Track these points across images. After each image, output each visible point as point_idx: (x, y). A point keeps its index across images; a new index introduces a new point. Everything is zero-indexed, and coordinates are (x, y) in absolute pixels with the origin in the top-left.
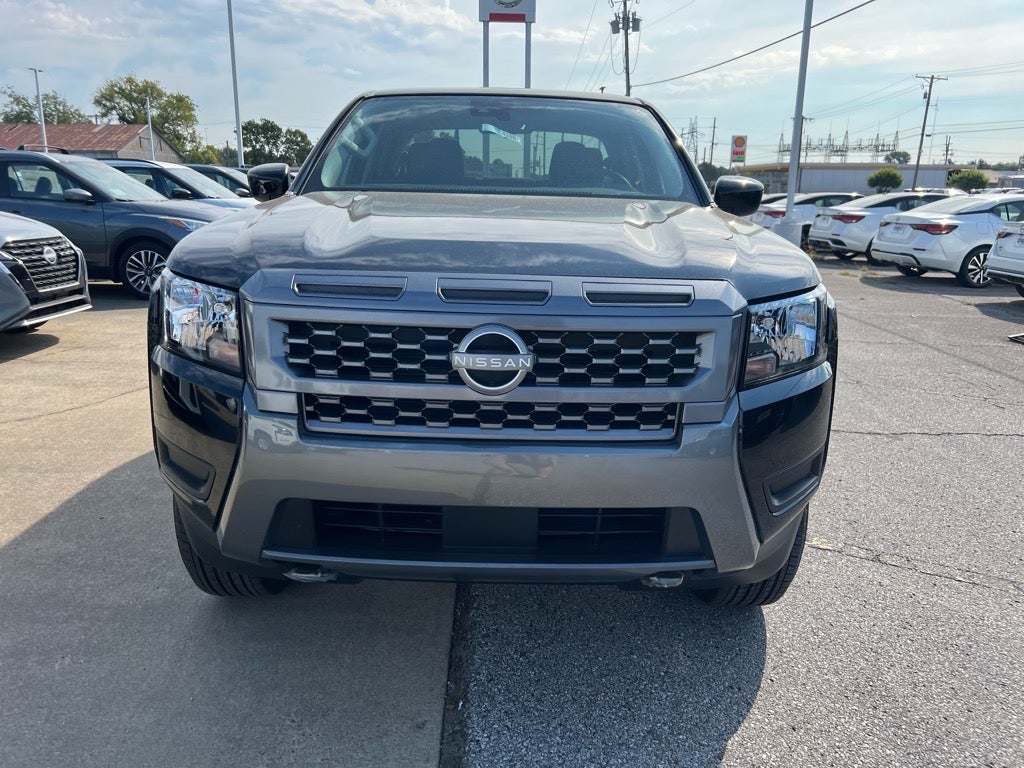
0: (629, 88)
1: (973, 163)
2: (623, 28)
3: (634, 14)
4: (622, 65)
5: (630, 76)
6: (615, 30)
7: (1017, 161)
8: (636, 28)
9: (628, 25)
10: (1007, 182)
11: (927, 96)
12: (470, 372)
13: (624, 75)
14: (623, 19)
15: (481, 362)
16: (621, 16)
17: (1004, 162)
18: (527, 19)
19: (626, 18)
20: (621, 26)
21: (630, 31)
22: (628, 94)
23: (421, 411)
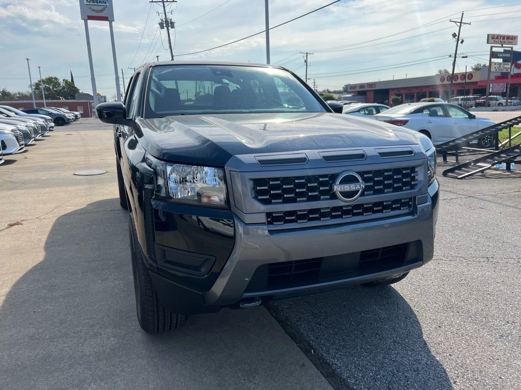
0: (172, 56)
1: (324, 91)
2: (166, 26)
3: (171, 20)
4: (168, 45)
5: (173, 51)
6: (162, 27)
7: (342, 89)
8: (173, 27)
9: (168, 25)
10: (341, 99)
11: (306, 61)
12: (341, 193)
13: (169, 50)
14: (165, 22)
15: (347, 188)
16: (164, 20)
17: (337, 90)
18: (109, 20)
19: (167, 22)
20: (165, 25)
21: (170, 28)
22: (173, 59)
23: (319, 214)
